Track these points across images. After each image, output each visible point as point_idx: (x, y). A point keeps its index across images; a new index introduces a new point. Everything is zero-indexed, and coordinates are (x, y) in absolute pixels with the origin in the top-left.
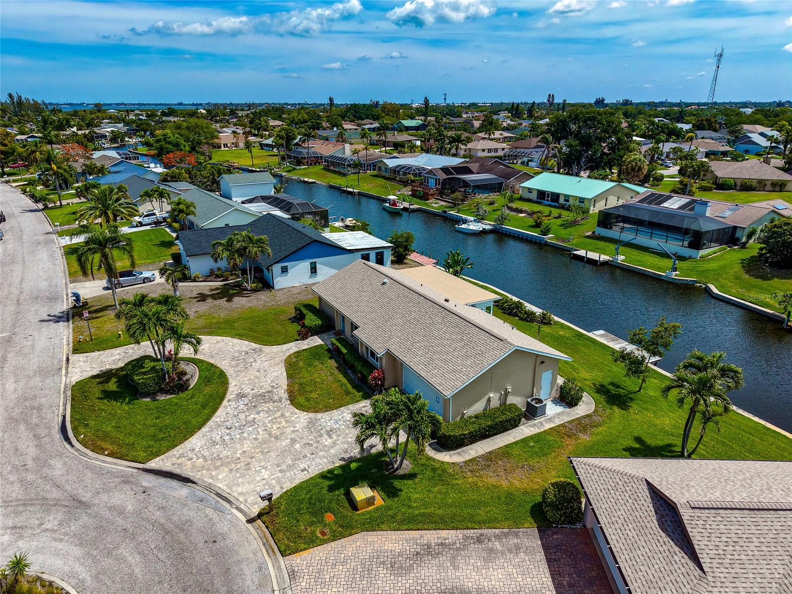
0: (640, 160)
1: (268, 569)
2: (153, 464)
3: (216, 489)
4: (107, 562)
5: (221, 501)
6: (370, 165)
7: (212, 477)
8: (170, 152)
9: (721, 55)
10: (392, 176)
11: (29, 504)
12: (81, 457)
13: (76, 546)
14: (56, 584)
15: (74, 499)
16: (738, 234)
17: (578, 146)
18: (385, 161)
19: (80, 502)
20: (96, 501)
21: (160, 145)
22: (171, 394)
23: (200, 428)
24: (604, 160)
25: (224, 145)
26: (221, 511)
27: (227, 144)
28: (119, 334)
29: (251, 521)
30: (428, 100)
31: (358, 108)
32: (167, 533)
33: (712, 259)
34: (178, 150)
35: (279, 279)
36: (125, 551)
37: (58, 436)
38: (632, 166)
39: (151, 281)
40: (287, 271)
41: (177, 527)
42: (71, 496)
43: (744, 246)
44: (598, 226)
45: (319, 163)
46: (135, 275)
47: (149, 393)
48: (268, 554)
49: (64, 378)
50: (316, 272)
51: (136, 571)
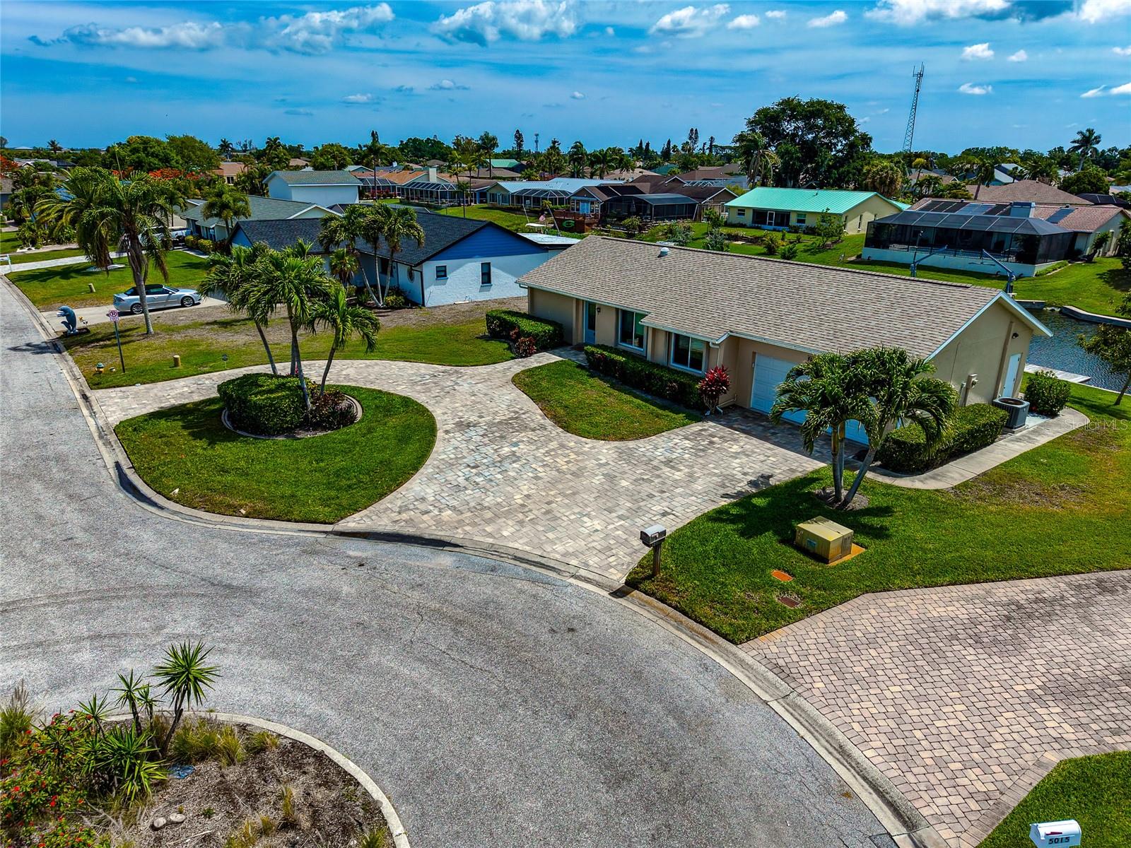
0: (892, 169)
1: (720, 666)
2: (352, 523)
3: (511, 552)
4: (354, 682)
5: (534, 568)
6: (475, 194)
7: (490, 535)
8: (155, 168)
9: (921, 75)
10: (515, 205)
11: (113, 598)
12: (190, 522)
13: (263, 658)
14: (257, 728)
15: (213, 584)
16: (1079, 244)
17: (797, 152)
18: (502, 184)
19: (229, 586)
20: (264, 584)
21: (138, 157)
22: (325, 429)
23: (416, 469)
24: (833, 175)
25: (228, 178)
26: (546, 583)
27: (232, 178)
28: (176, 360)
29: (619, 593)
30: (520, 135)
31: (420, 144)
32: (460, 622)
33: (1053, 276)
34: (167, 167)
35: (432, 288)
36: (383, 656)
37: (121, 496)
38: (881, 178)
39: (194, 304)
40: (445, 276)
41: (473, 612)
42: (203, 580)
43: (1089, 260)
44: (867, 245)
45: (391, 196)
46: (167, 292)
47: (282, 427)
48: (700, 643)
49: (91, 421)
50: (489, 281)
51: (435, 691)
